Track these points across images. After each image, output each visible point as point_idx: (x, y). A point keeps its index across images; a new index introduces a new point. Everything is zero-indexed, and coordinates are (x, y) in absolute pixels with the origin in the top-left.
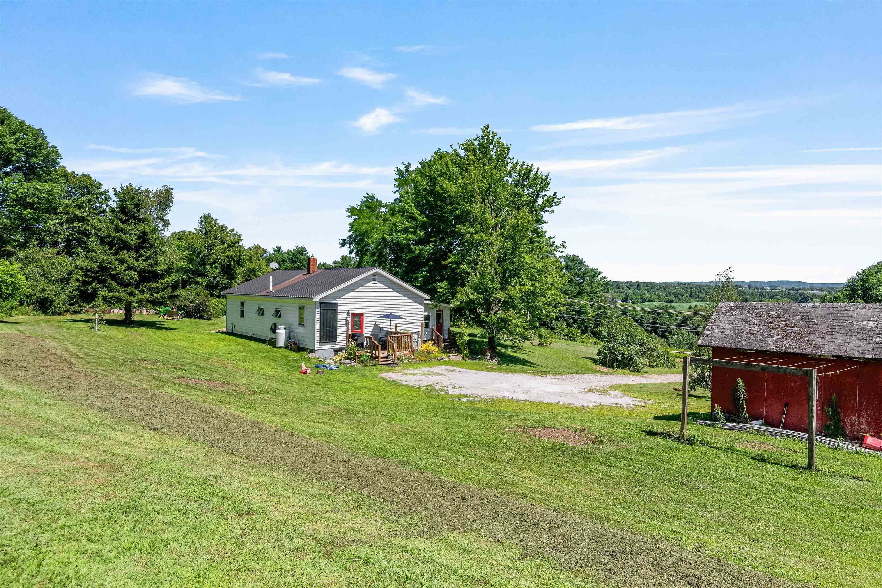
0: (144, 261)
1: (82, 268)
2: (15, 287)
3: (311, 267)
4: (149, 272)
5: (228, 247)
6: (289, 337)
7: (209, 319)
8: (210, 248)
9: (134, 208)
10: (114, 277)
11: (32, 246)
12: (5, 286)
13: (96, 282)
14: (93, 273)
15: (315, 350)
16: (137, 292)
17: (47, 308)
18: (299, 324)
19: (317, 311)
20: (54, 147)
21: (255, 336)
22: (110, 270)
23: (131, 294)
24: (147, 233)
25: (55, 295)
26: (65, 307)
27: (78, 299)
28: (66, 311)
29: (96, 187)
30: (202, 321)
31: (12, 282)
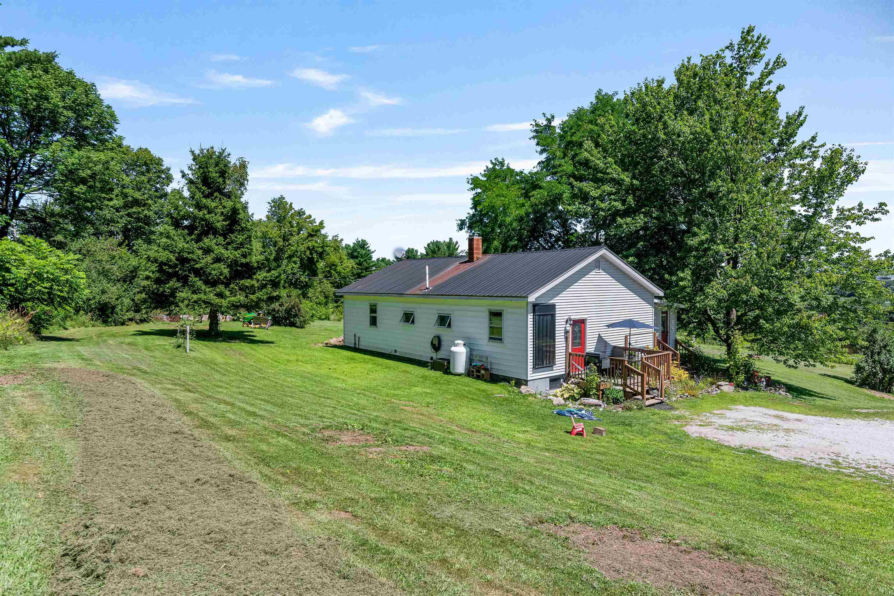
0: (236, 249)
1: (156, 261)
2: (73, 288)
3: (475, 251)
4: (242, 265)
5: (308, 237)
6: (470, 359)
7: (302, 327)
8: (285, 239)
9: (220, 177)
10: (198, 272)
11: (86, 235)
12: (58, 286)
13: (175, 279)
14: (170, 267)
15: (527, 381)
16: (228, 293)
17: (108, 317)
18: (490, 338)
19: (530, 317)
20: (109, 107)
21: (397, 354)
22: (192, 263)
23: (220, 295)
24: (238, 210)
25: (117, 299)
26: (130, 315)
27: (151, 304)
28: (131, 320)
29: (156, 164)
30: (293, 329)
31: (67, 280)
